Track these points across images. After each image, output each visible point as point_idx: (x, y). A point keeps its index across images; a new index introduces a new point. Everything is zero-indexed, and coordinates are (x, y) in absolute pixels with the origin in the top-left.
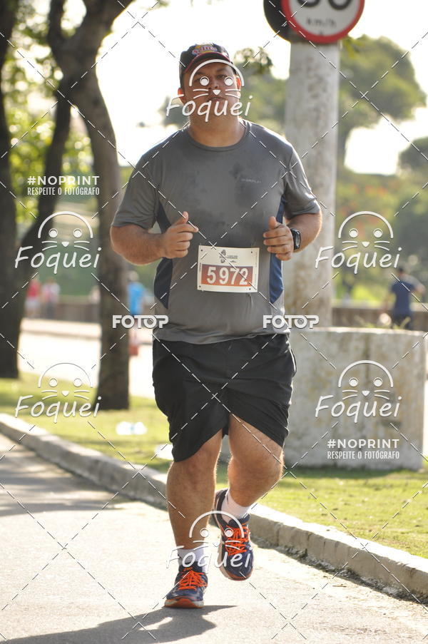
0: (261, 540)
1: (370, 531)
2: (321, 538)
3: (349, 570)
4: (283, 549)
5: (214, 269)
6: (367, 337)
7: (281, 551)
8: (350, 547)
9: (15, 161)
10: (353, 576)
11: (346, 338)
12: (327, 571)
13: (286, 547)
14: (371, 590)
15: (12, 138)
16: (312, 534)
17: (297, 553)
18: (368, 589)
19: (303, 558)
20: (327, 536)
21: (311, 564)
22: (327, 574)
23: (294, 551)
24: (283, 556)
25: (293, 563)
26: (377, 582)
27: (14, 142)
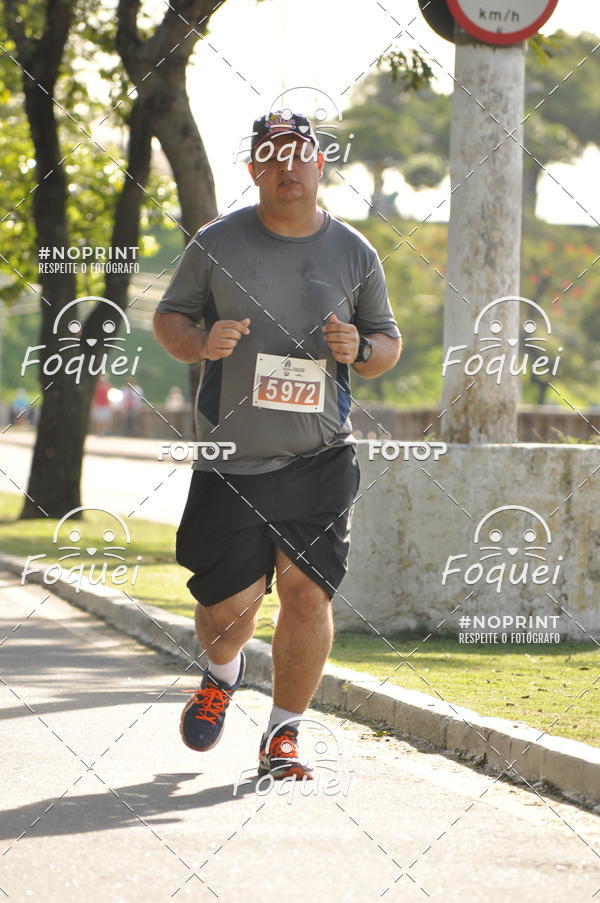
0: (422, 741)
1: (575, 727)
2: (506, 737)
3: (546, 783)
4: (453, 753)
5: (276, 382)
6: (568, 456)
7: (450, 757)
8: (547, 750)
9: (74, 214)
10: (552, 790)
11: (537, 457)
12: (514, 784)
13: (457, 750)
14: (577, 809)
15: (69, 183)
16: (493, 731)
17: (472, 759)
18: (572, 809)
19: (481, 766)
20: (515, 734)
21: (492, 774)
22: (515, 788)
23: (469, 756)
24: (453, 764)
25: (468, 773)
26: (585, 799)
27: (72, 188)
